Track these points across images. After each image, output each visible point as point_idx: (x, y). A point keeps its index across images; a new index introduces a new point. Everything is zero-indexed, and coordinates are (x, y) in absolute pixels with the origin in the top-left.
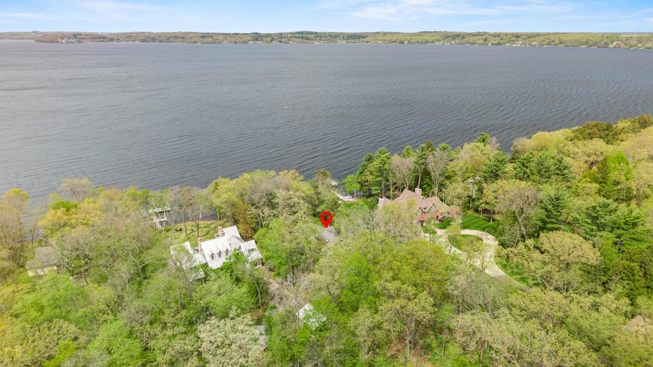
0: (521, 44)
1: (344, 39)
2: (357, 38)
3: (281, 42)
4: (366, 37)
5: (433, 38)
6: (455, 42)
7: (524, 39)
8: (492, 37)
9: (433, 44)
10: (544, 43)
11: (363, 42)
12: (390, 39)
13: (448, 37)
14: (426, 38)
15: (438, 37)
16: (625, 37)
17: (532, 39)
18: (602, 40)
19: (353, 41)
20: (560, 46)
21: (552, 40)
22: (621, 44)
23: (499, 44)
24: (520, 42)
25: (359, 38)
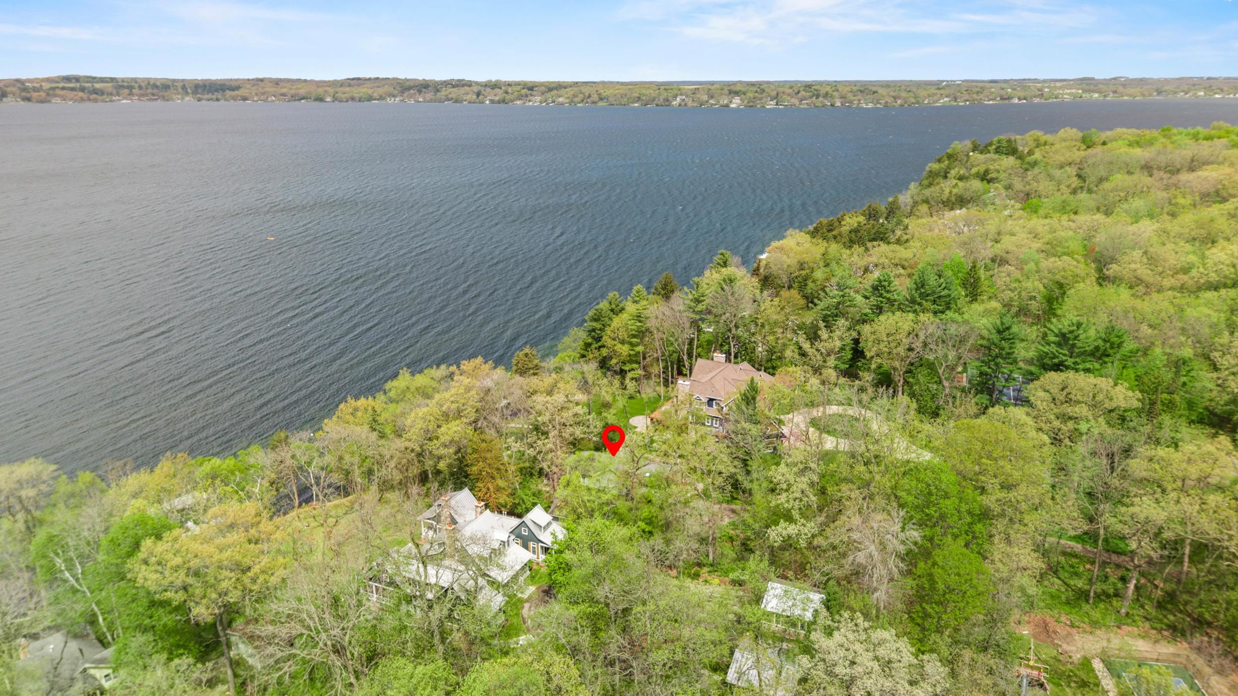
0: (541, 102)
1: (187, 93)
2: (217, 90)
3: (29, 99)
4: (238, 88)
5: (381, 91)
6: (424, 98)
7: (543, 94)
8: (488, 90)
9: (383, 102)
10: (576, 99)
11: (234, 99)
12: (293, 92)
13: (410, 88)
14: (364, 91)
15: (387, 89)
16: (691, 90)
17: (554, 92)
18: (660, 94)
19: (210, 96)
20: (601, 104)
21: (587, 94)
22: (687, 100)
23: (503, 101)
24: (538, 98)
25: (224, 91)
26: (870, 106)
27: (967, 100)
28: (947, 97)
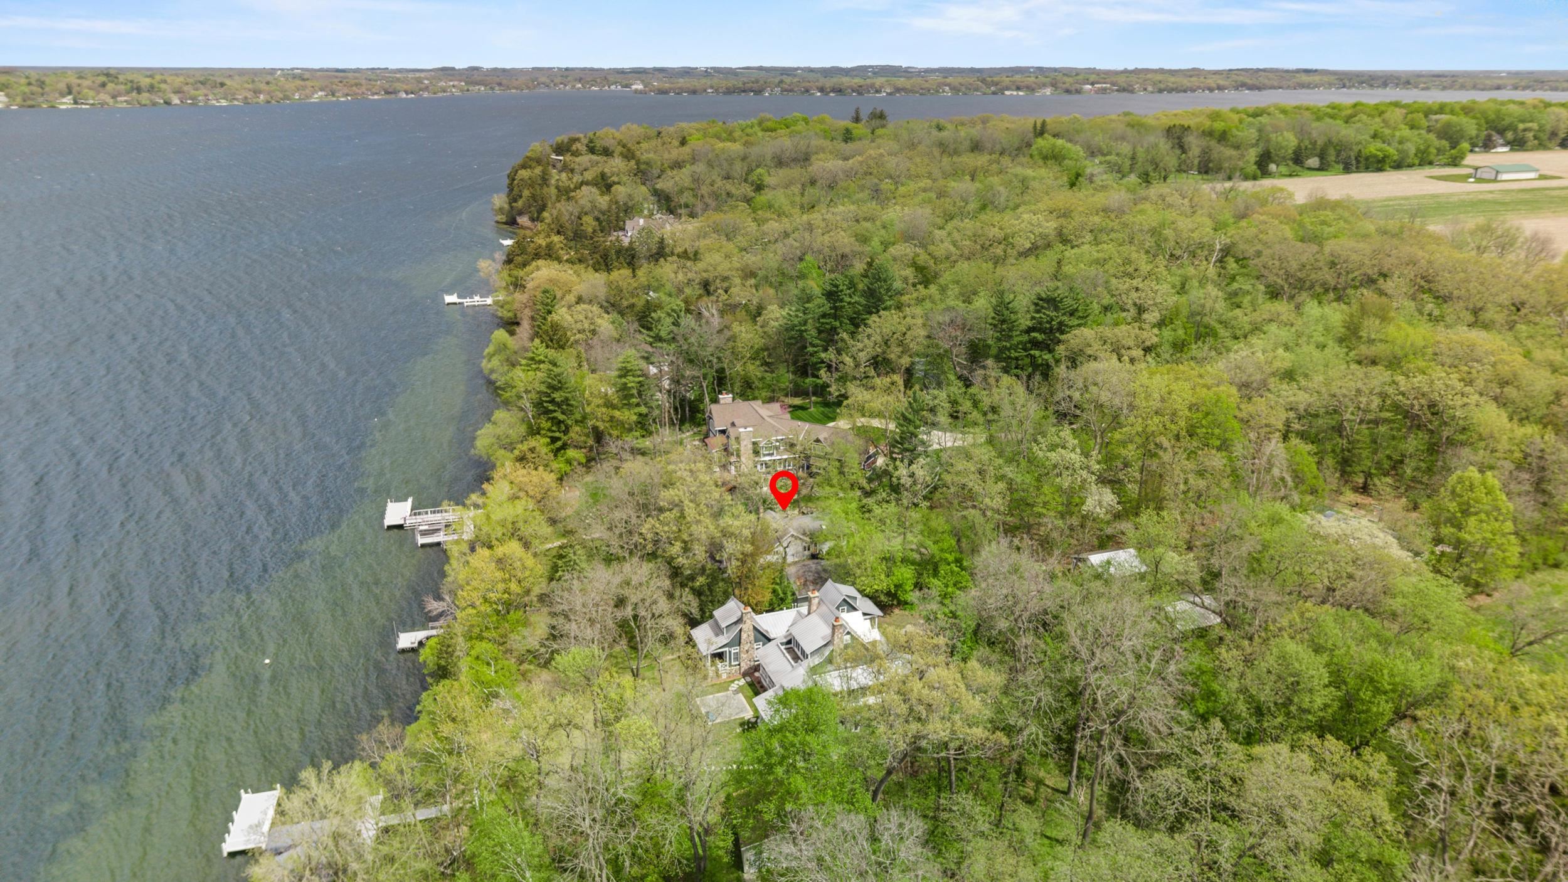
26: (224, 103)
27: (347, 95)
28: (321, 90)
